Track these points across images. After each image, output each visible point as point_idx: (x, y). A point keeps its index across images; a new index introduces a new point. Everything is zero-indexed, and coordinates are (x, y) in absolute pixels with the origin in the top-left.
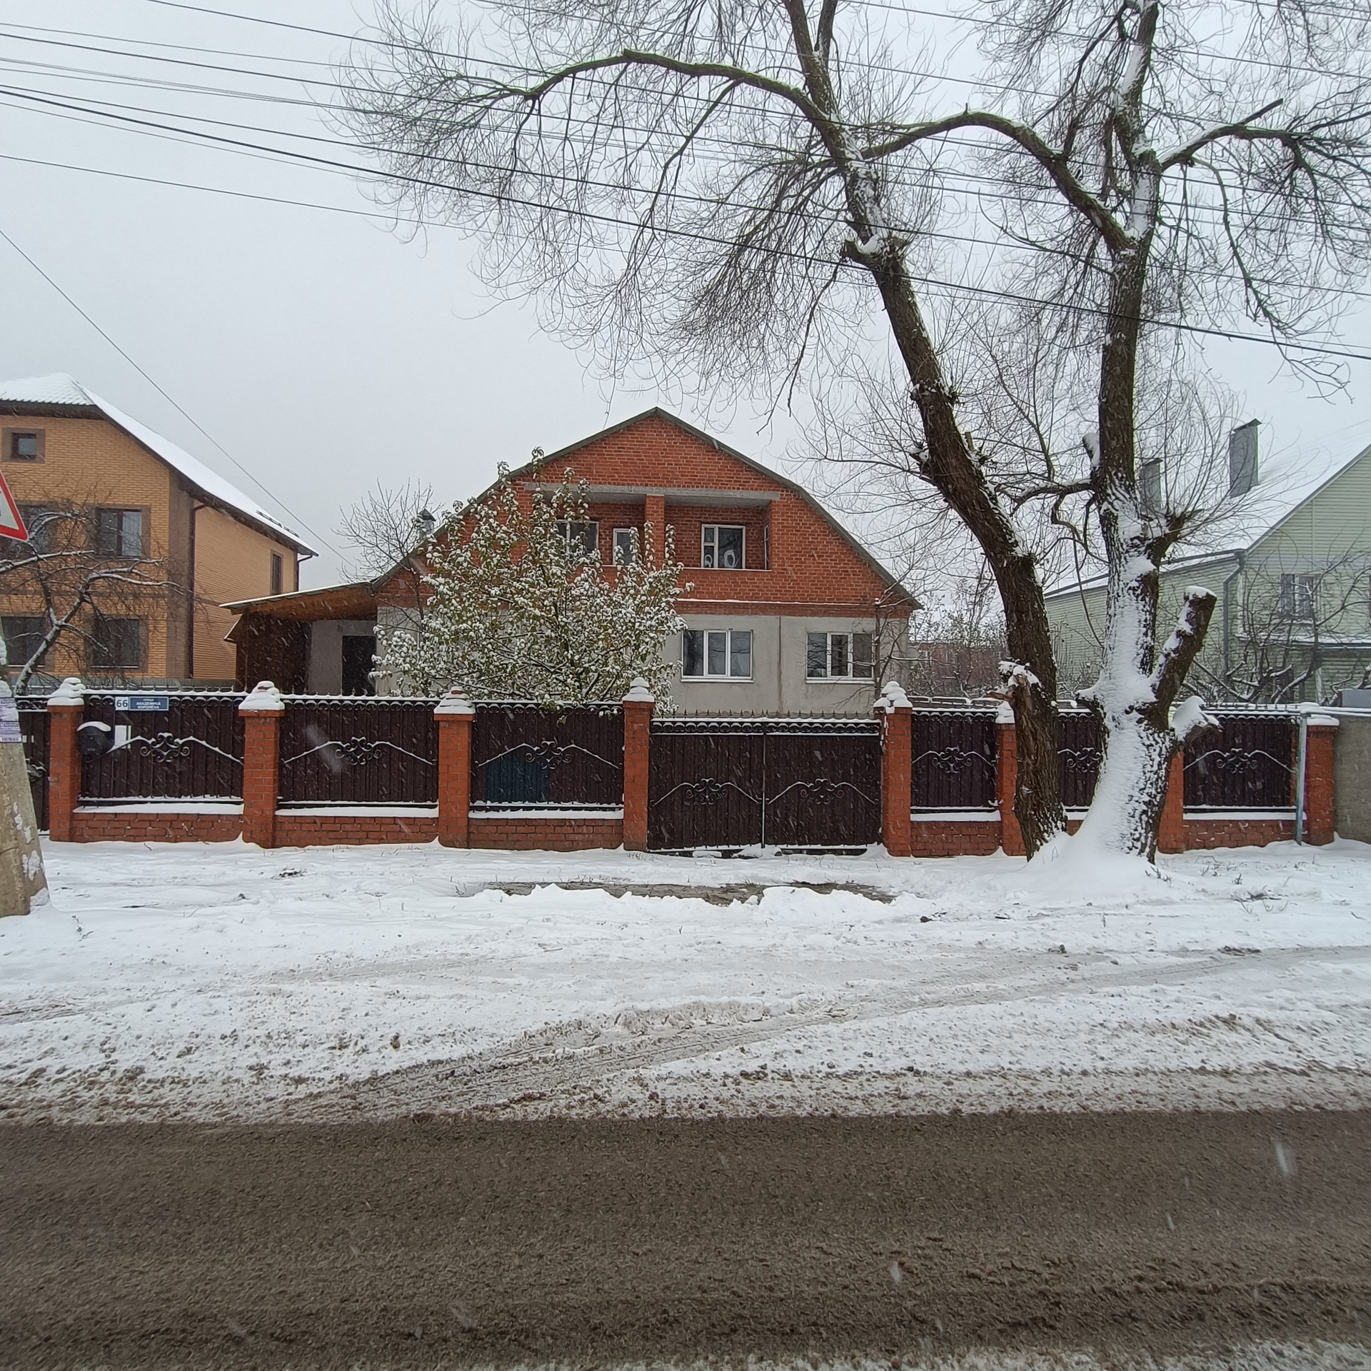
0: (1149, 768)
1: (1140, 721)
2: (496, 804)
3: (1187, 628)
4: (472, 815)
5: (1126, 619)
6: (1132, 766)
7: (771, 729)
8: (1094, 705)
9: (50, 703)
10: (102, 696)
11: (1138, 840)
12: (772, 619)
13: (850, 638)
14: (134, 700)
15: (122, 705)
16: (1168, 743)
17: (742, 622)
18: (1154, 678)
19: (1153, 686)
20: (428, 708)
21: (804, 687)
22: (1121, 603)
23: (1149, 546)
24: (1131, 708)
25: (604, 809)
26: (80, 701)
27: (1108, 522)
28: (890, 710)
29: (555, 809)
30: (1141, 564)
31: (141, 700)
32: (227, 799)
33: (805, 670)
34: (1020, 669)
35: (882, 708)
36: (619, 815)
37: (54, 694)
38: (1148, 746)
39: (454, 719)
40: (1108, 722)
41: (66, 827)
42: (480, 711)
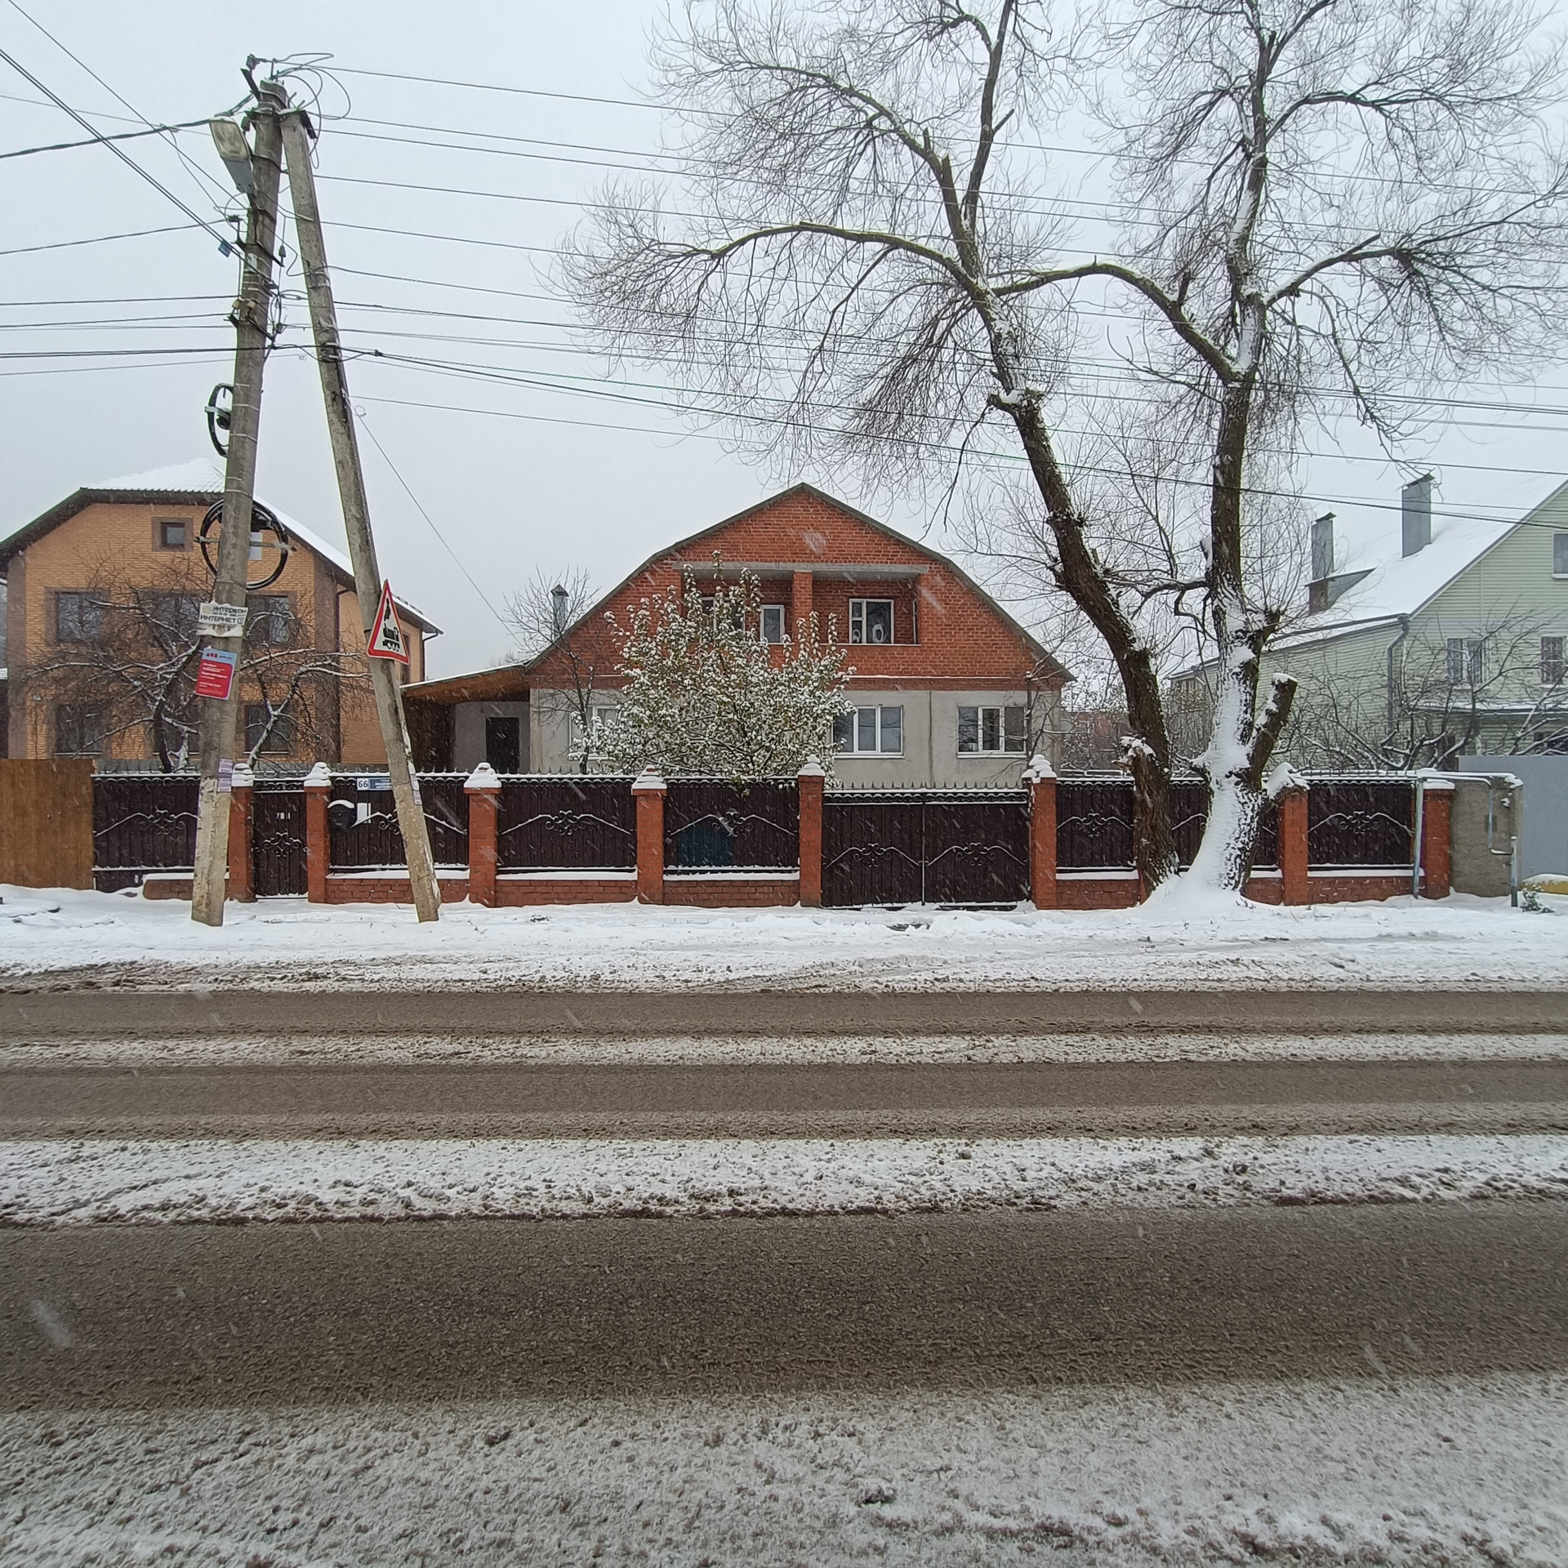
0: (1243, 821)
1: (1237, 784)
2: (687, 868)
3: (1273, 707)
4: (665, 878)
5: (1230, 699)
6: (1229, 820)
7: (930, 799)
8: (1202, 771)
9: (306, 784)
10: (346, 778)
11: (1233, 878)
12: (922, 695)
13: (1002, 713)
14: (373, 781)
15: (363, 785)
16: (1260, 801)
17: (890, 698)
18: (1248, 748)
19: (1248, 755)
20: (626, 785)
21: (955, 762)
22: (1226, 686)
23: (1251, 638)
24: (1231, 773)
25: (782, 872)
26: (328, 783)
27: (1218, 615)
28: (1036, 781)
29: (739, 871)
30: (1245, 653)
31: (379, 781)
32: (453, 866)
33: (956, 745)
34: (1137, 743)
35: (1030, 779)
36: (796, 876)
37: (308, 777)
38: (1243, 804)
39: (648, 794)
40: (1213, 785)
41: (320, 892)
42: (672, 787)
